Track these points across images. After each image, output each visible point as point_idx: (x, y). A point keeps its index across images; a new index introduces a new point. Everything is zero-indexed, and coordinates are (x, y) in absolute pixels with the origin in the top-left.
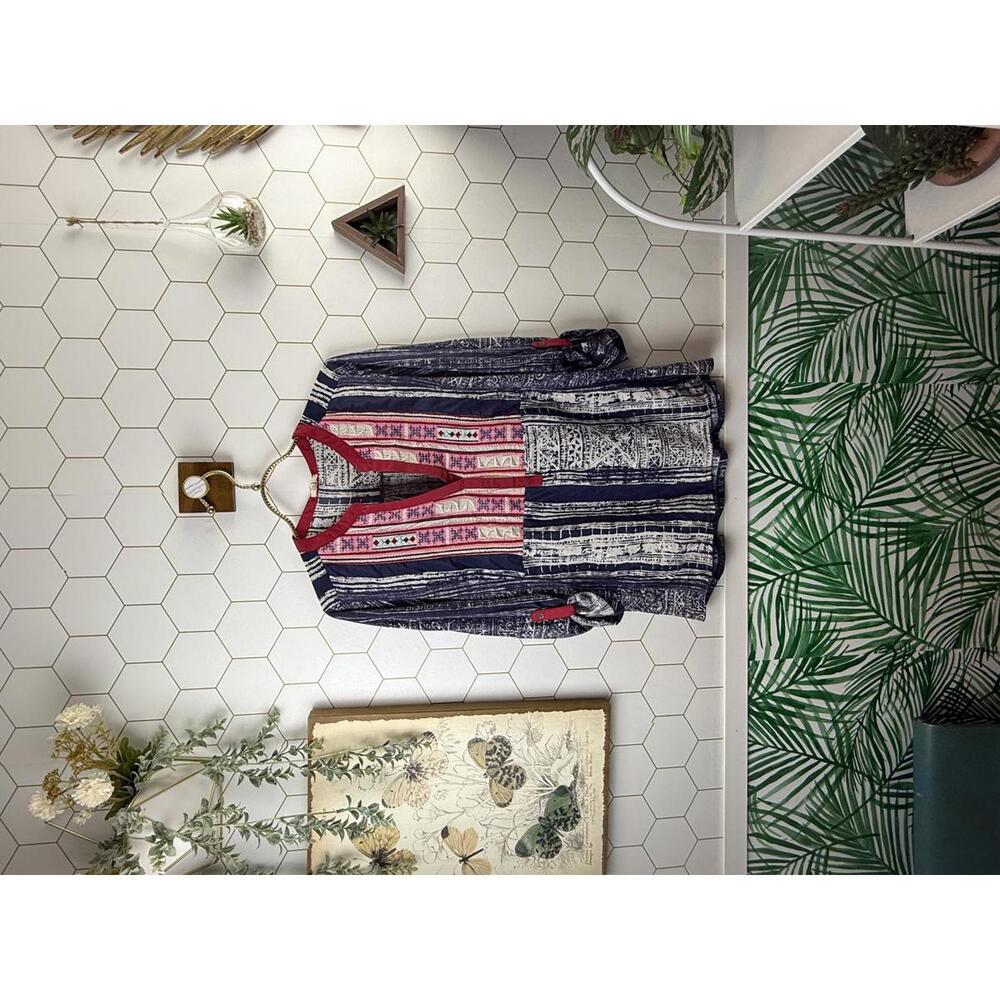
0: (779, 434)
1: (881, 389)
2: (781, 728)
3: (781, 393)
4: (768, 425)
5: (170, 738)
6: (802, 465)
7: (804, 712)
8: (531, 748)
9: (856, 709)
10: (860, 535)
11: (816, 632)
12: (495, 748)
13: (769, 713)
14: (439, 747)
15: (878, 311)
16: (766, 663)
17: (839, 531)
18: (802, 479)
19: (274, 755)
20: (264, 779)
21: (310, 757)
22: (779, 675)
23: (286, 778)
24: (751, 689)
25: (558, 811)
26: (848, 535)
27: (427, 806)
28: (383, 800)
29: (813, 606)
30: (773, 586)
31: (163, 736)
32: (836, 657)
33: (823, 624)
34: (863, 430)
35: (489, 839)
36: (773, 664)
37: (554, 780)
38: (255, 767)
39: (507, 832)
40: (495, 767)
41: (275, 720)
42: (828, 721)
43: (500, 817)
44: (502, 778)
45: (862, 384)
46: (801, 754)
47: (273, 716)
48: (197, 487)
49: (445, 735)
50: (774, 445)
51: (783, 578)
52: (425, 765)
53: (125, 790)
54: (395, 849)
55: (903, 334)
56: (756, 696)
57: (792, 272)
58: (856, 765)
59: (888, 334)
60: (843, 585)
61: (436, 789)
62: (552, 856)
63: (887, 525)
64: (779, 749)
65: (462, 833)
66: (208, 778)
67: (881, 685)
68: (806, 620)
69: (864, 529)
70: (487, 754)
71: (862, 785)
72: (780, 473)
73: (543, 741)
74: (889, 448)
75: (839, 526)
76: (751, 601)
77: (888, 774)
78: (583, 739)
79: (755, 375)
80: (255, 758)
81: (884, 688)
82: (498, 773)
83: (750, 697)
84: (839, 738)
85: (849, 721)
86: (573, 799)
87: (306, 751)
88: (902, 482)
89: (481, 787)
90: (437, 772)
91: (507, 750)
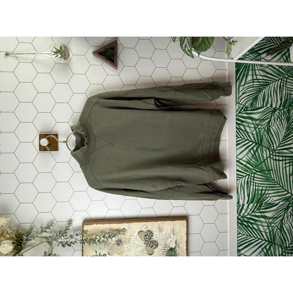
0: (247, 125)
1: (283, 109)
2: (249, 229)
3: (247, 111)
4: (243, 122)
5: (35, 229)
6: (255, 136)
7: (257, 223)
8: (160, 234)
9: (275, 222)
10: (276, 160)
11: (261, 194)
12: (148, 234)
13: (245, 223)
14: (128, 234)
15: (281, 82)
16: (243, 205)
17: (268, 159)
18: (255, 141)
19: (70, 236)
20: (67, 245)
21: (82, 237)
22: (248, 209)
23: (74, 244)
24: (238, 214)
26: (272, 160)
27: (124, 255)
28: (109, 254)
29: (260, 185)
30: (245, 178)
31: (32, 229)
32: (268, 203)
33: (263, 192)
34: (276, 124)
36: (246, 206)
37: (169, 245)
38: (63, 240)
40: (147, 241)
41: (70, 224)
42: (266, 226)
44: (150, 245)
45: (276, 108)
46: (256, 238)
47: (70, 222)
48: (45, 142)
49: (130, 229)
50: (245, 129)
51: (249, 175)
52: (123, 240)
53: (19, 248)
55: (290, 90)
56: (240, 217)
57: (251, 69)
58: (276, 242)
59: (284, 90)
60: (271, 178)
61: (129, 248)
63: (286, 157)
64: (248, 236)
66: (47, 244)
67: (284, 214)
68: (257, 190)
69: (277, 158)
70: (145, 236)
71: (279, 249)
72: (247, 138)
73: (165, 231)
74: (286, 130)
75: (269, 157)
76: (238, 183)
77: (288, 245)
78: (179, 231)
79: (238, 104)
80: (64, 237)
81: (286, 214)
82: (149, 243)
83: (238, 217)
84: (270, 232)
85: (273, 226)
86: (175, 253)
87: (81, 235)
88: (291, 142)
89: (143, 248)
90: (127, 243)
91: (152, 235)
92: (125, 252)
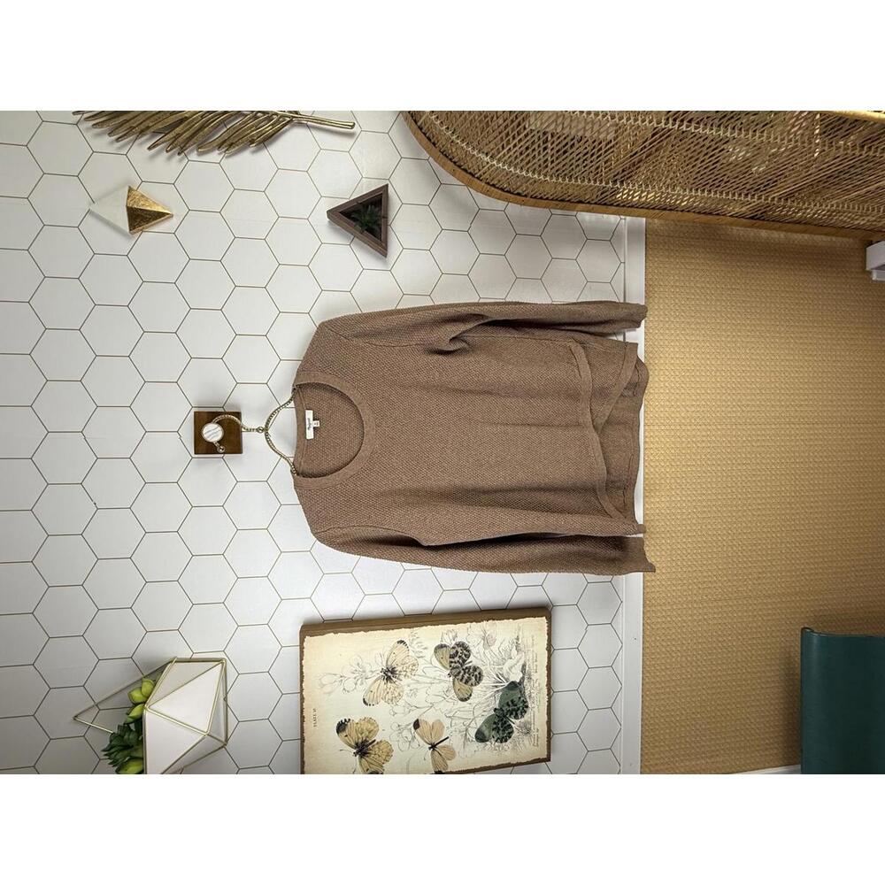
8: (487, 651)
12: (457, 652)
25: (510, 703)
27: (401, 703)
28: (365, 702)
35: (453, 729)
37: (506, 677)
39: (468, 722)
40: (457, 667)
43: (462, 709)
44: (463, 676)
48: (214, 432)
49: (415, 642)
52: (399, 669)
54: (374, 741)
61: (409, 688)
62: (506, 741)
65: (431, 724)
70: (450, 657)
73: (497, 644)
78: (530, 642)
82: (460, 672)
86: (523, 694)
89: (445, 686)
90: (409, 674)
91: (467, 653)
92: (405, 697)
